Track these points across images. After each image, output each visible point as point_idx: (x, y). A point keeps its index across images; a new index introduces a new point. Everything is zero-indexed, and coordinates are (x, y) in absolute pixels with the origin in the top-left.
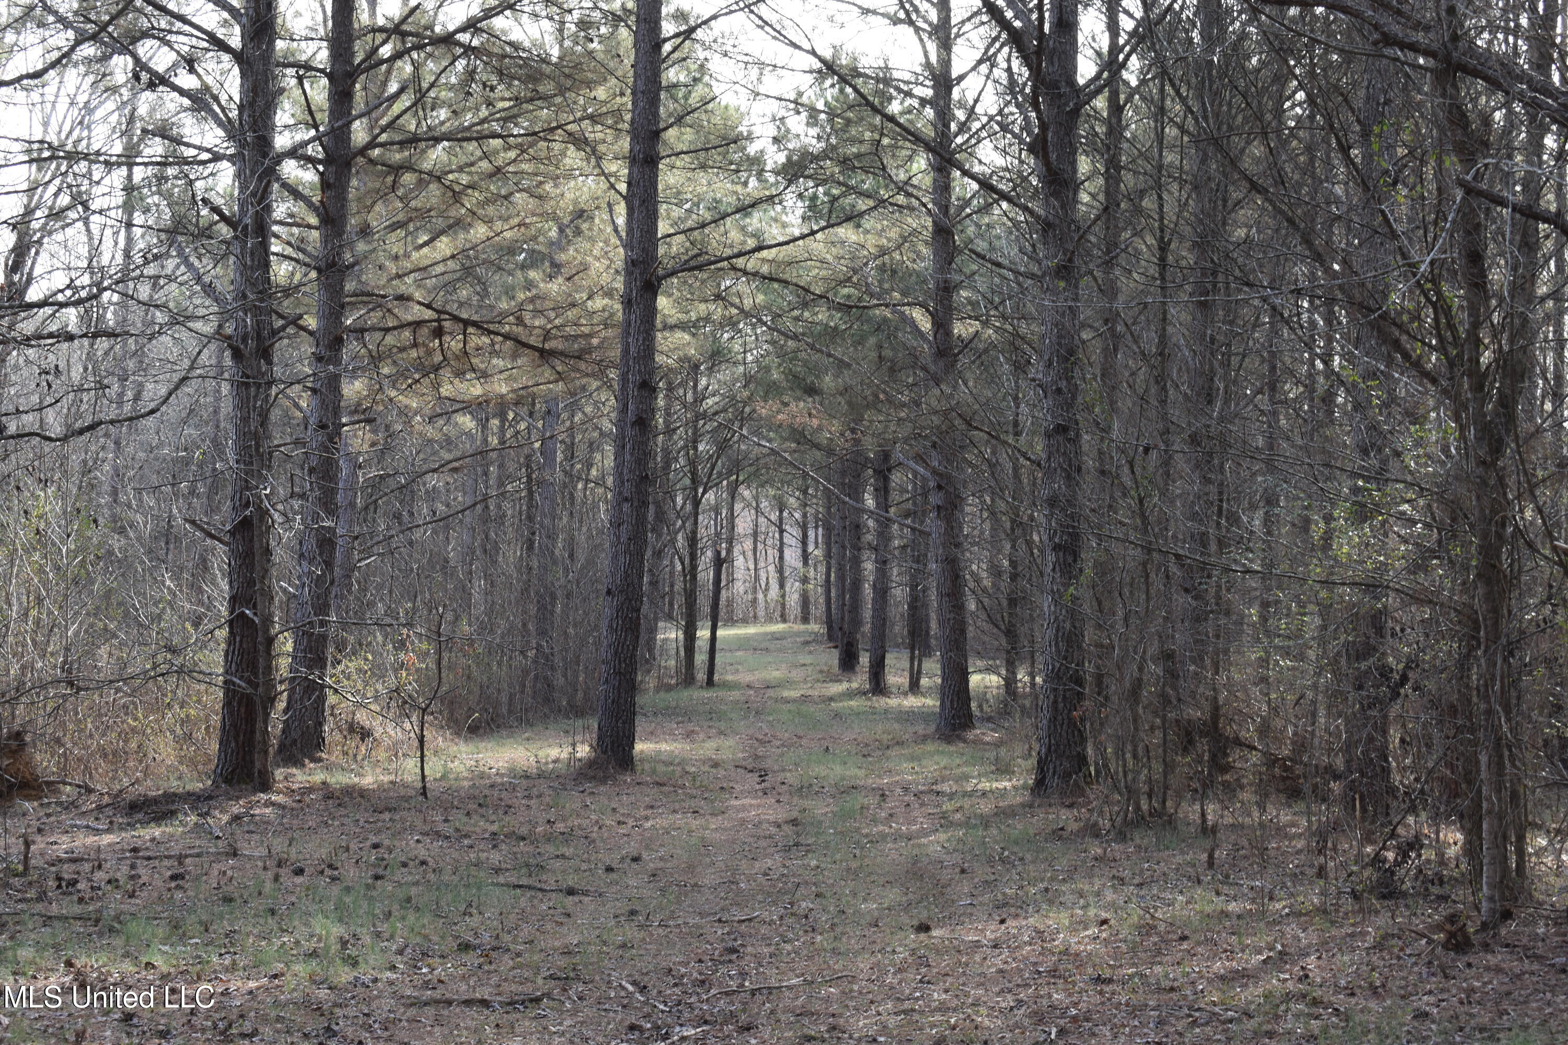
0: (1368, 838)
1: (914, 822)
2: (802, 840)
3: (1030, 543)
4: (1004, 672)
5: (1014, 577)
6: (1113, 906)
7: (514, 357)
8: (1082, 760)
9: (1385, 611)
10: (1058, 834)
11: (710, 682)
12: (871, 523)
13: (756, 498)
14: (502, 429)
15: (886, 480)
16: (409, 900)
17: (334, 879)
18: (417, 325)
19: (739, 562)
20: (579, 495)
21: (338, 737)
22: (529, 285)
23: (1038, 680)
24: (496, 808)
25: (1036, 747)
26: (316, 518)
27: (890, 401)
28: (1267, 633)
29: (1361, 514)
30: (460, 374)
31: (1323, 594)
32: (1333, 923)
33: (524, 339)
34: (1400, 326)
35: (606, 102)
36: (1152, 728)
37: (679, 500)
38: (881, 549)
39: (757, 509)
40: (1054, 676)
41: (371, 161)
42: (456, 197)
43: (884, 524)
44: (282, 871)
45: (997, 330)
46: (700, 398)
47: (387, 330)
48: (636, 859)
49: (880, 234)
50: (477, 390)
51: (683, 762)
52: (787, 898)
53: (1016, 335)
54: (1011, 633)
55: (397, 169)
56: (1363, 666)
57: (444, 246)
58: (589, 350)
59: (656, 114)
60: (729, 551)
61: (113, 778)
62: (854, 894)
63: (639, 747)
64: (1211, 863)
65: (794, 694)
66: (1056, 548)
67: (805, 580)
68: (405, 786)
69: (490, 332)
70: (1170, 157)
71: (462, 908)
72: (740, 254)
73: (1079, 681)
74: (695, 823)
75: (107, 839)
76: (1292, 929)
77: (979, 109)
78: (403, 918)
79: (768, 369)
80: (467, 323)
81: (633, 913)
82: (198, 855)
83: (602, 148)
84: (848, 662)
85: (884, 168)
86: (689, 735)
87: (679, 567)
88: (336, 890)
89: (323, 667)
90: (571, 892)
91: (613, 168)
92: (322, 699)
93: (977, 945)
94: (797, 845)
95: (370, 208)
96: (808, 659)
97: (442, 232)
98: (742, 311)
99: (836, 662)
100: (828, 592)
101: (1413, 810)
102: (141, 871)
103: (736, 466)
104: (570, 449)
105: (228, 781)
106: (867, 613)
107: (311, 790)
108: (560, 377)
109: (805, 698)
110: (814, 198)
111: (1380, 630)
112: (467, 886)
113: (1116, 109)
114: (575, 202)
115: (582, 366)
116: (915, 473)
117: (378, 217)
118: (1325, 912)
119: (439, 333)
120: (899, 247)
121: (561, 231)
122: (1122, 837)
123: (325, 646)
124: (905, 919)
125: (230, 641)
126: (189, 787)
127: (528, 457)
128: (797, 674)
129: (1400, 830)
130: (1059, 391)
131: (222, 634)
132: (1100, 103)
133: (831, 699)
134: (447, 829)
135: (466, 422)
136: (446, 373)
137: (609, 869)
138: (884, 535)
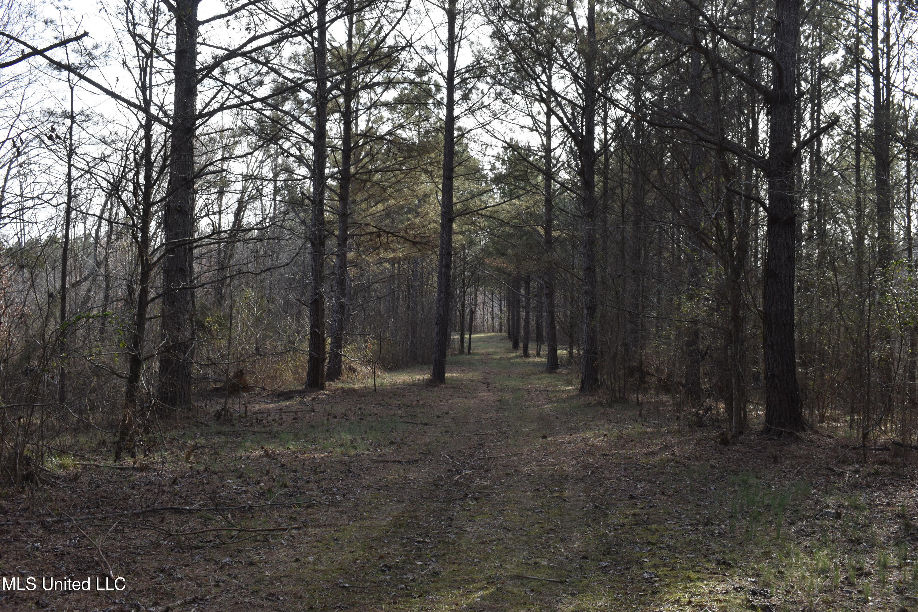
0: (693, 407)
1: (540, 401)
2: (503, 407)
3: (578, 306)
4: (569, 349)
5: (572, 318)
6: (608, 429)
7: (404, 243)
8: (596, 380)
9: (698, 330)
10: (589, 405)
11: (469, 353)
12: (523, 299)
13: (484, 290)
14: (399, 267)
15: (529, 284)
16: (372, 427)
17: (347, 420)
18: (372, 233)
19: (478, 312)
20: (425, 290)
21: (345, 371)
22: (408, 219)
23: (581, 352)
24: (400, 395)
25: (581, 375)
26: (339, 298)
27: (530, 258)
28: (659, 337)
29: (691, 298)
30: (386, 250)
31: (678, 324)
32: (682, 435)
33: (407, 238)
34: (705, 234)
35: (434, 158)
36: (620, 369)
37: (458, 292)
38: (527, 308)
39: (484, 294)
40: (587, 352)
41: (357, 179)
42: (384, 190)
43: (528, 299)
44: (330, 417)
45: (566, 234)
46: (465, 258)
47: (362, 235)
48: (447, 413)
49: (526, 202)
50: (392, 255)
51: (461, 380)
52: (498, 427)
53: (573, 236)
54: (571, 336)
55: (365, 181)
56: (692, 348)
57: (380, 207)
58: (429, 242)
59: (452, 163)
60: (475, 309)
61: (272, 386)
62: (521, 425)
63: (446, 375)
64: (640, 415)
65: (498, 357)
66: (588, 308)
67: (501, 318)
68: (369, 388)
69: (396, 236)
70: (625, 176)
71: (390, 430)
72: (480, 209)
73: (595, 353)
74: (466, 401)
75: (271, 406)
76: (669, 438)
77: (560, 160)
78: (371, 433)
79: (488, 247)
80: (388, 233)
81: (447, 432)
82: (302, 411)
83: (433, 173)
84: (516, 346)
85: (528, 180)
86: (463, 371)
87: (458, 313)
88: (348, 423)
89: (341, 349)
90: (426, 424)
91: (437, 180)
92: (341, 359)
93: (563, 443)
94: (501, 408)
95: (356, 195)
96: (502, 345)
97: (380, 202)
98: (480, 228)
99: (511, 346)
100: (509, 322)
101: (709, 397)
102: (283, 417)
103: (478, 280)
104: (422, 274)
105: (310, 386)
106: (522, 330)
107: (338, 390)
108: (420, 250)
109: (501, 359)
110: (504, 189)
111: (697, 336)
112: (392, 422)
113: (607, 160)
114: (424, 191)
115: (427, 247)
116: (538, 282)
117: (359, 197)
118: (680, 432)
119: (379, 236)
120: (533, 206)
121: (419, 201)
122: (610, 406)
123: (341, 341)
124: (538, 434)
125: (311, 340)
126: (297, 388)
127: (408, 277)
128: (498, 350)
129: (704, 404)
130: (589, 255)
131: (308, 337)
132: (602, 158)
133: (510, 359)
134: (383, 403)
135: (387, 265)
136: (381, 250)
137: (438, 417)
138: (528, 303)
